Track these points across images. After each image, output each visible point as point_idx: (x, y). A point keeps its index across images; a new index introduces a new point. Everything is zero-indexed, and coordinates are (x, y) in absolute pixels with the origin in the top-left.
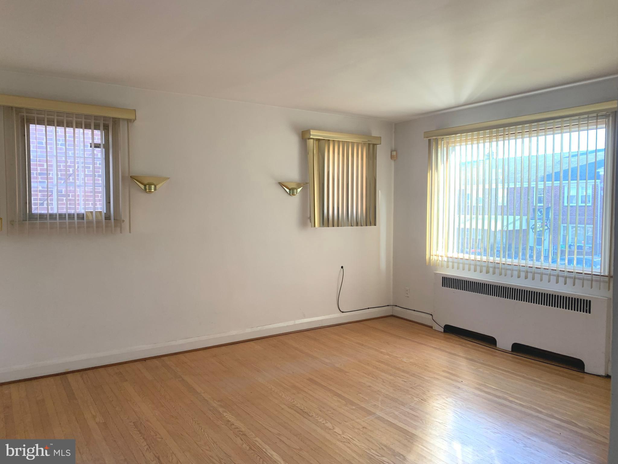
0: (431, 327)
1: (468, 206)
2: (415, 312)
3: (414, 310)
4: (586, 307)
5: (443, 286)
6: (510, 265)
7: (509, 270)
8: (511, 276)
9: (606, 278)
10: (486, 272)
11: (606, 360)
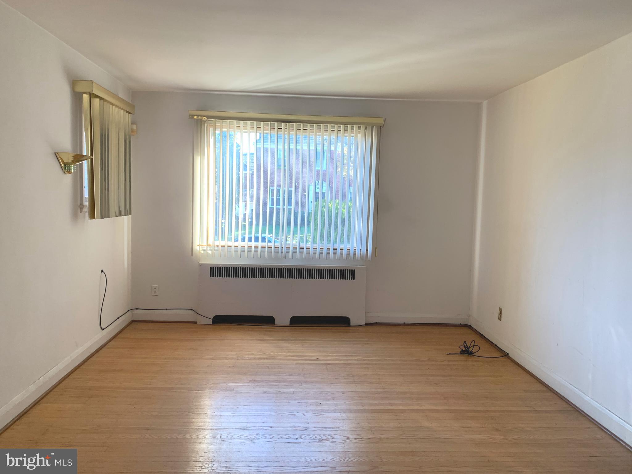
0: (196, 323)
1: (252, 187)
2: (167, 311)
3: (166, 309)
4: (352, 275)
5: (211, 277)
6: (282, 248)
7: (282, 252)
8: (285, 257)
9: (364, 251)
10: (259, 256)
11: (366, 313)
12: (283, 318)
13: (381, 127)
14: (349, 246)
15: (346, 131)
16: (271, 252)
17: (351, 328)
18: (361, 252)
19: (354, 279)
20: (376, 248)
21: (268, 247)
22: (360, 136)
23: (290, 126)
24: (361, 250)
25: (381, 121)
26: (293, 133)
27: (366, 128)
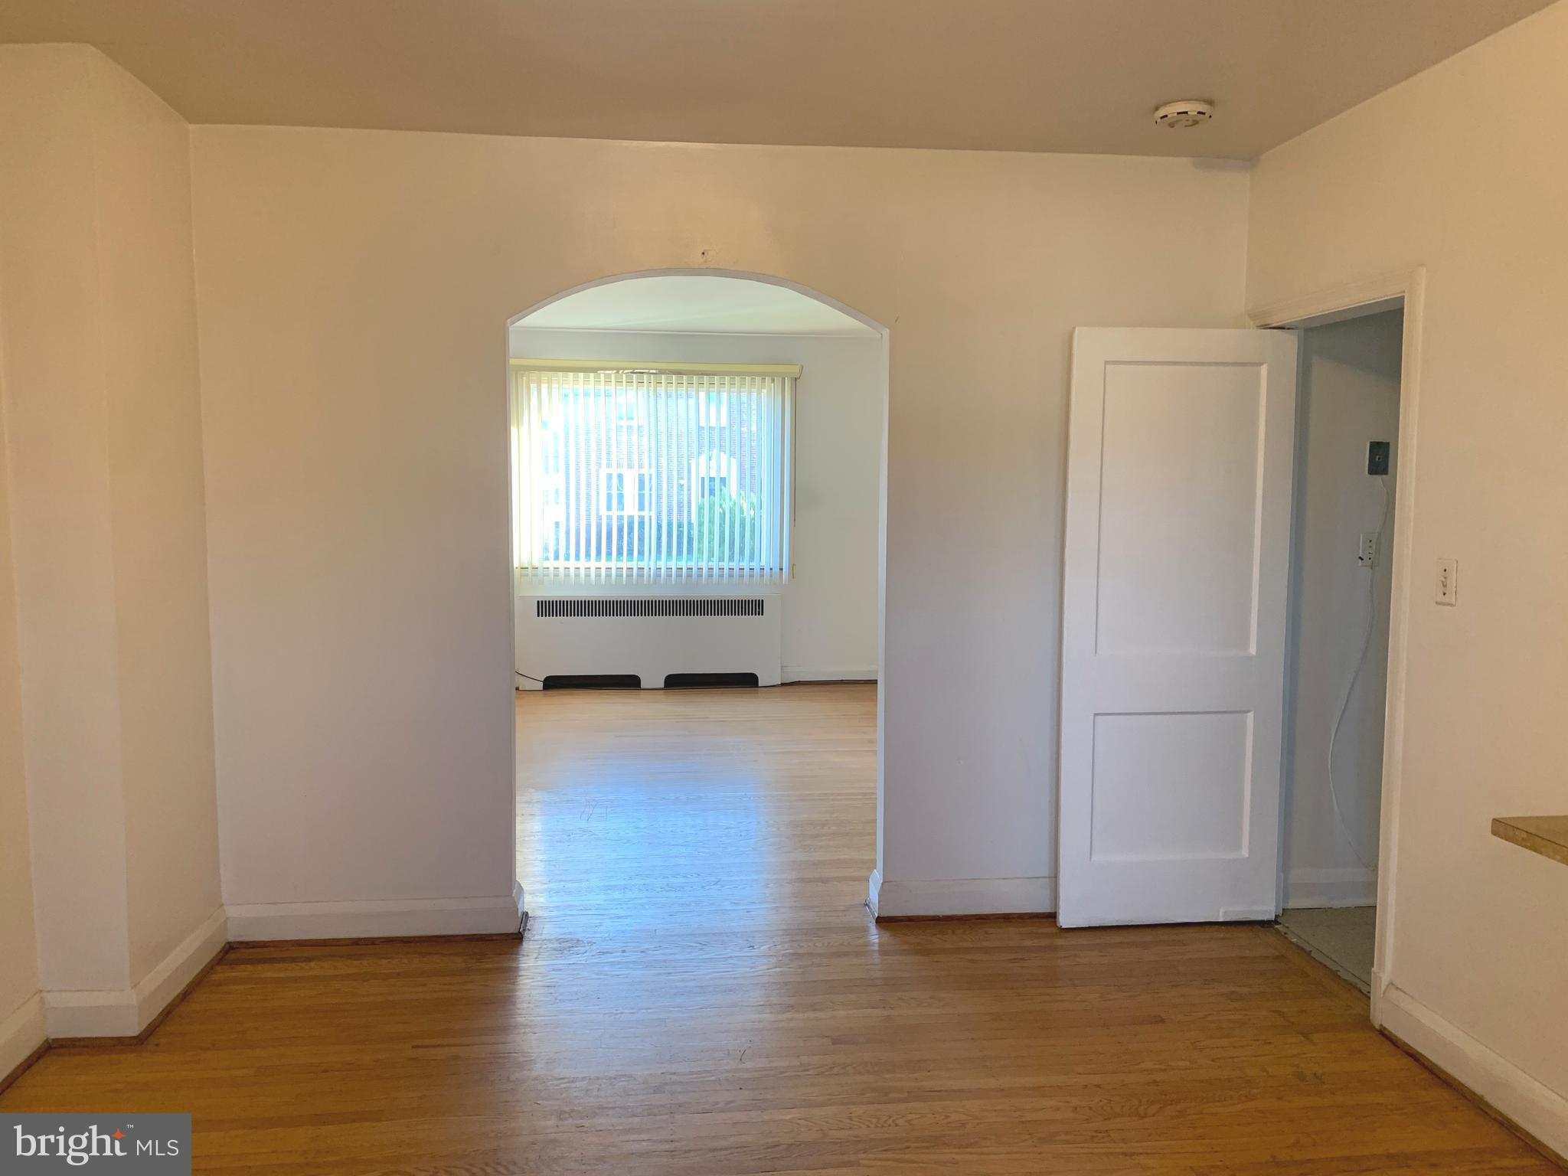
4: (759, 608)
5: (538, 616)
6: (650, 569)
7: (650, 576)
8: (655, 582)
9: (776, 570)
10: (614, 582)
11: (782, 667)
12: (653, 678)
13: (796, 379)
14: (754, 564)
15: (743, 384)
16: (632, 576)
17: (759, 689)
18: (771, 572)
19: (762, 614)
20: (794, 565)
21: (628, 568)
22: (765, 391)
23: (667, 379)
24: (771, 569)
25: (796, 370)
26: (661, 390)
27: (773, 380)
